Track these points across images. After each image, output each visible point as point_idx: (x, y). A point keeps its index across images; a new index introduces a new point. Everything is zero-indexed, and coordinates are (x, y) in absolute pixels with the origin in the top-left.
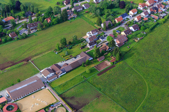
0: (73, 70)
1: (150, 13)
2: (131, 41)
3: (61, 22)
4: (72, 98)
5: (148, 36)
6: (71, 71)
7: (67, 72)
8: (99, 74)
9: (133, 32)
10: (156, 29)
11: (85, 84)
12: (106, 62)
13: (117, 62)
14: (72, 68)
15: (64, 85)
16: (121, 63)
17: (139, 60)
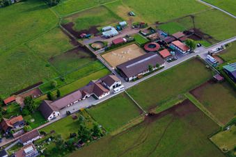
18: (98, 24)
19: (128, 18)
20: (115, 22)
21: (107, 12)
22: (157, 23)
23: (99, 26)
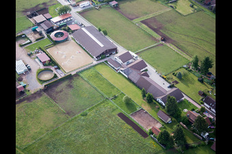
6: (133, 83)
8: (121, 115)
14: (135, 81)
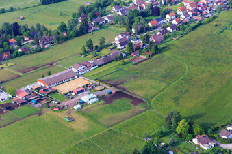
0: (105, 64)
1: (191, 16)
2: (168, 39)
3: (81, 35)
4: (109, 80)
5: (189, 34)
6: (103, 65)
7: (99, 66)
8: (134, 65)
9: (170, 32)
10: (198, 28)
11: (120, 72)
12: (142, 56)
13: (153, 55)
15: (98, 74)
16: (158, 55)
17: (178, 52)
18: (105, 105)
19: (74, 115)
20: (87, 110)
21: (99, 120)
22: (40, 114)
23: (103, 104)
